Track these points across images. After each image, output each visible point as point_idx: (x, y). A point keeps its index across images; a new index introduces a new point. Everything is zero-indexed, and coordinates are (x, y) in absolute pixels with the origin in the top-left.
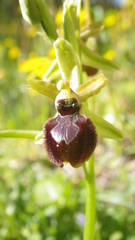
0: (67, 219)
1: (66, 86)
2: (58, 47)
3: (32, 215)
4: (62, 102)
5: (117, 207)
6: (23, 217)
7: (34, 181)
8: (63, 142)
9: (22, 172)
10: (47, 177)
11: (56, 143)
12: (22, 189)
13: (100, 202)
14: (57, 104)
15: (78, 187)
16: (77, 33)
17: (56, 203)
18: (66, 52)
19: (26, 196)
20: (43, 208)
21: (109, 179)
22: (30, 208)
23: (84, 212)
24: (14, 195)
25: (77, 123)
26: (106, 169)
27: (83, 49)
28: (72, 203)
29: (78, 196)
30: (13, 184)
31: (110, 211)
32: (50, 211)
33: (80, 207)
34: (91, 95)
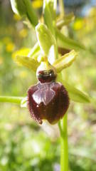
0: (47, 168)
1: (45, 59)
2: (39, 30)
3: (21, 164)
4: (42, 73)
5: (84, 159)
6: (15, 166)
7: (23, 139)
8: (42, 103)
9: (14, 132)
10: (33, 136)
11: (36, 104)
12: (14, 145)
13: (71, 155)
14: (37, 74)
15: (55, 144)
16: (54, 22)
17: (39, 156)
18: (45, 34)
19: (16, 151)
20: (28, 160)
21: (78, 139)
22: (19, 159)
23: (59, 163)
24: (8, 150)
25: (53, 89)
26: (76, 131)
27: (58, 35)
28: (50, 156)
29: (55, 151)
30: (7, 141)
31: (79, 162)
32: (34, 162)
33: (56, 159)
34: (65, 67)
